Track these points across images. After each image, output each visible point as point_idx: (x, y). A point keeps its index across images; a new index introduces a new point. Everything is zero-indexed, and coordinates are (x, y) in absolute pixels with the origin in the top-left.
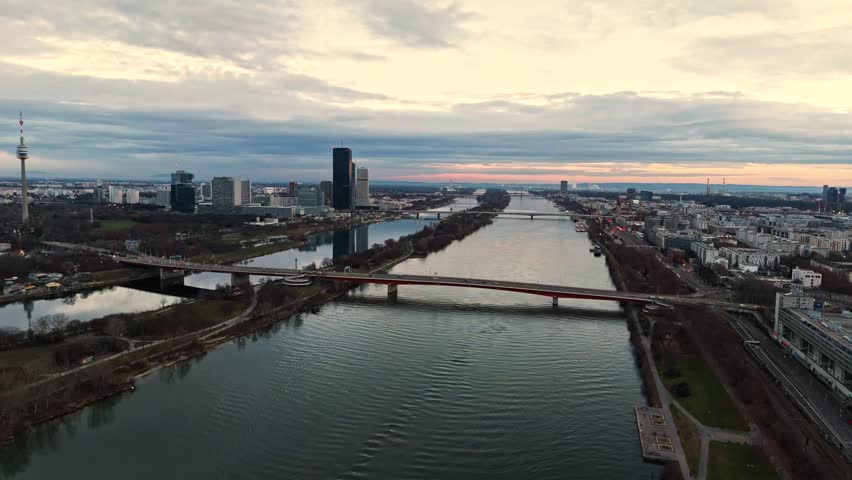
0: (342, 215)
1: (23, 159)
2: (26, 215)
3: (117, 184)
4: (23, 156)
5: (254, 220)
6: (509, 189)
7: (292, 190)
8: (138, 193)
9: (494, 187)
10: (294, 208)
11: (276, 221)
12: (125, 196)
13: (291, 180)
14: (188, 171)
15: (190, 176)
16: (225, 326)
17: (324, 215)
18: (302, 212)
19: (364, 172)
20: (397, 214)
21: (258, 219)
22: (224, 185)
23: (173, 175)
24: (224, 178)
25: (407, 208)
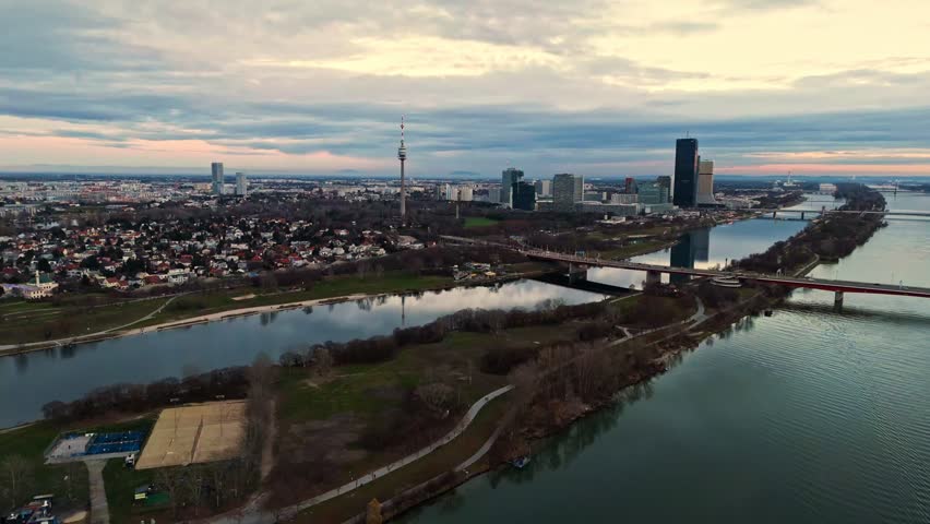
0: (691, 213)
1: (402, 160)
2: (403, 211)
3: (454, 183)
4: (402, 157)
5: (603, 219)
6: (871, 183)
7: (629, 186)
8: (471, 191)
9: (846, 181)
10: (638, 207)
11: (624, 219)
12: (459, 193)
13: (628, 176)
14: (518, 168)
15: (521, 174)
16: (694, 321)
17: (672, 213)
18: (648, 210)
19: (709, 165)
20: (749, 213)
21: (606, 217)
22: (564, 182)
23: (504, 173)
24: (565, 175)
25: (755, 207)
